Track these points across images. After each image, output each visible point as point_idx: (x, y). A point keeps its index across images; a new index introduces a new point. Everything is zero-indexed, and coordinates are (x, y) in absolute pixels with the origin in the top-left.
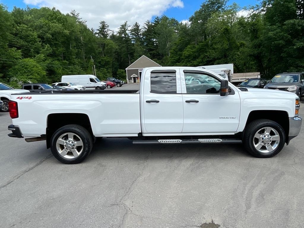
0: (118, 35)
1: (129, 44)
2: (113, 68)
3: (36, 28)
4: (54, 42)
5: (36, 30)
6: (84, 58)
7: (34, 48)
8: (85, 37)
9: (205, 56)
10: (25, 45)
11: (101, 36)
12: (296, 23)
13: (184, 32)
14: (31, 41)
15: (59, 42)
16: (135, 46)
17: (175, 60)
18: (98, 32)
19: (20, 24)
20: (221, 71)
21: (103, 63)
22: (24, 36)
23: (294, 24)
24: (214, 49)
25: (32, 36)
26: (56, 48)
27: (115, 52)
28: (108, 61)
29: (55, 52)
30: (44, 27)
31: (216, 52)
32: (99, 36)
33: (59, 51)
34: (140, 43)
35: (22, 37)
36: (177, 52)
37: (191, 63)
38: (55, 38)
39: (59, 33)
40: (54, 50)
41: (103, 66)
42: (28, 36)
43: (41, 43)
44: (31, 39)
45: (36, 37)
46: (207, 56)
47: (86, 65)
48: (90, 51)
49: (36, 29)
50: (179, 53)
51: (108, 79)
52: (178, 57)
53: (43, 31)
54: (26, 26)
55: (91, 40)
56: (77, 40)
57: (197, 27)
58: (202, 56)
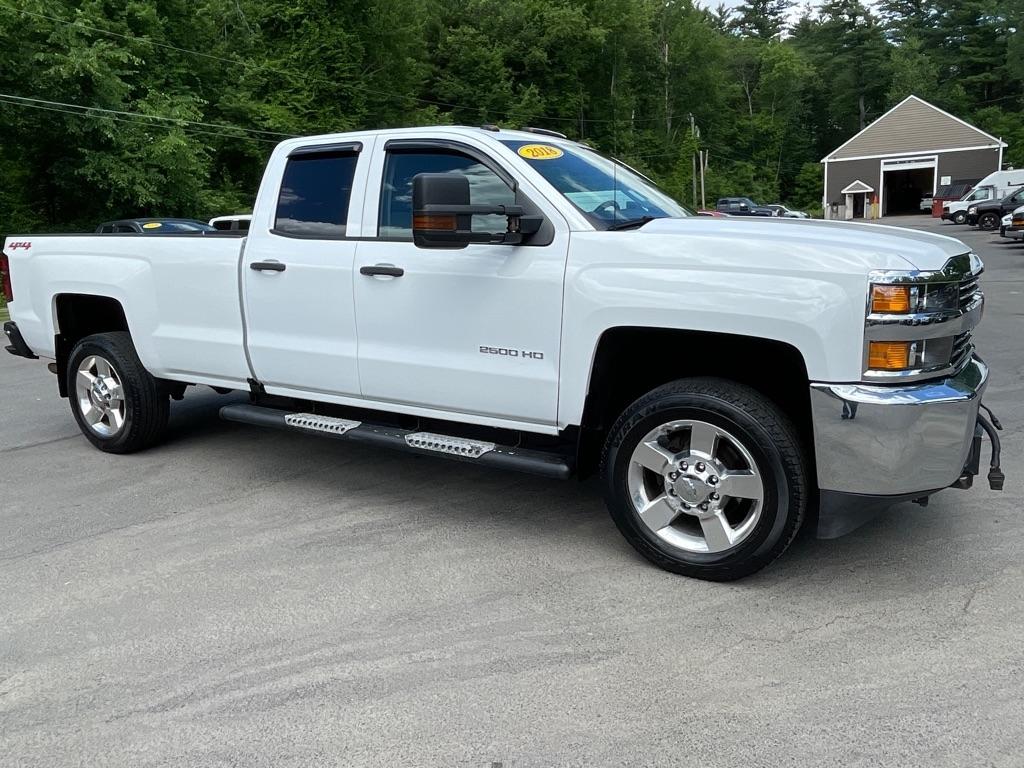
0: (828, 19)
1: (868, 53)
2: (787, 160)
3: (500, 34)
4: (556, 75)
5: (501, 39)
6: (669, 125)
7: (488, 103)
8: (677, 45)
10: (466, 95)
11: (754, 31)
14: (483, 78)
15: (571, 72)
16: (894, 57)
18: (740, 15)
19: (456, 26)
21: (743, 141)
22: (465, 67)
25: (487, 62)
26: (560, 94)
27: (804, 93)
28: (767, 131)
29: (555, 110)
30: (525, 25)
32: (744, 33)
33: (567, 106)
34: (917, 44)
35: (458, 67)
38: (560, 61)
39: (572, 41)
40: (552, 104)
41: (745, 154)
42: (477, 63)
43: (510, 84)
44: (483, 72)
45: (498, 63)
47: (672, 150)
48: (693, 96)
49: (500, 36)
51: (723, 203)
53: (521, 40)
54: (472, 31)
55: (700, 53)
56: (640, 58)
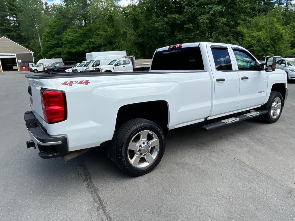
9: (90, 42)
12: (177, 18)
13: (60, 13)
17: (53, 45)
20: (123, 57)
23: (175, 18)
24: (98, 35)
31: (100, 39)
36: (53, 36)
37: (76, 49)
46: (92, 42)
50: (56, 36)
52: (56, 42)
57: (78, 9)
58: (87, 42)
